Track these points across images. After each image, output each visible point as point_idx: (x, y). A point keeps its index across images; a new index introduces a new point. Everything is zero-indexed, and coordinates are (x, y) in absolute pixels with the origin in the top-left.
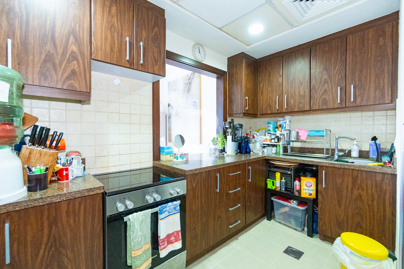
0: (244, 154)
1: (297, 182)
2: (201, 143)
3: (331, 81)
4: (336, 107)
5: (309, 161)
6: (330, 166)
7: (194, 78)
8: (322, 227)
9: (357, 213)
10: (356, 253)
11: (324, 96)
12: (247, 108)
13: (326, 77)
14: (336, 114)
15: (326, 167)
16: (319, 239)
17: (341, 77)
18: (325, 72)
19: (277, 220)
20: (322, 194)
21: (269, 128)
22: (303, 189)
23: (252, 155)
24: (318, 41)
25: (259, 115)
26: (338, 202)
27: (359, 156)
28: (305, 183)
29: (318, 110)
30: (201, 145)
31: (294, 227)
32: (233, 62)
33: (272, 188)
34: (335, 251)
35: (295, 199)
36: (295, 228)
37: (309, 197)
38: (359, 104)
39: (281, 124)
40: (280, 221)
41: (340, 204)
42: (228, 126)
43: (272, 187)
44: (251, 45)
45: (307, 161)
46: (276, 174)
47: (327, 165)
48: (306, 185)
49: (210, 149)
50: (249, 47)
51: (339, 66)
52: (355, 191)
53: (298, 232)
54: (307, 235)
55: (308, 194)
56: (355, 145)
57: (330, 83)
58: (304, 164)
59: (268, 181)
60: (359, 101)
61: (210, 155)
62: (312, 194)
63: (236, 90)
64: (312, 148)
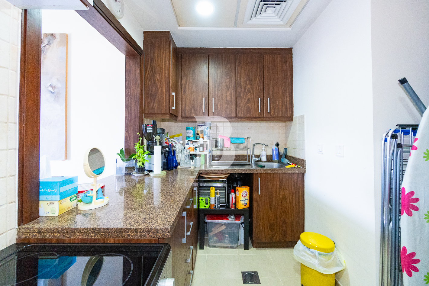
0: (171, 170)
1: (232, 195)
2: (66, 158)
3: (253, 91)
4: (257, 116)
5: (246, 170)
6: (264, 172)
7: (52, 45)
8: (258, 235)
9: (283, 212)
10: (323, 253)
11: (248, 105)
12: (174, 108)
13: (249, 86)
14: (249, 123)
15: (261, 174)
16: (253, 248)
17: (261, 89)
18: (248, 81)
19: (210, 244)
20: (257, 201)
21: (188, 135)
22: (241, 201)
23: (179, 171)
24: (242, 50)
25: (180, 118)
26: (270, 206)
27: (267, 160)
28: (241, 194)
29: (243, 117)
30: (66, 161)
31: (229, 245)
32: (153, 41)
33: (205, 208)
34: (302, 257)
35: (231, 214)
36: (231, 246)
37: (245, 207)
38: (272, 116)
39: (203, 130)
40: (214, 245)
41: (271, 208)
42: (151, 131)
43: (205, 206)
44: (184, 26)
45: (243, 170)
46: (211, 190)
47: (262, 172)
48: (243, 196)
49: (120, 169)
50: (180, 28)
51: (258, 78)
52: (281, 192)
53: (234, 250)
54: (244, 249)
55: (244, 204)
56: (263, 150)
57: (252, 93)
58: (242, 173)
59: (200, 200)
60: (273, 113)
61: (119, 179)
62: (246, 203)
63: (158, 80)
64: (230, 155)
